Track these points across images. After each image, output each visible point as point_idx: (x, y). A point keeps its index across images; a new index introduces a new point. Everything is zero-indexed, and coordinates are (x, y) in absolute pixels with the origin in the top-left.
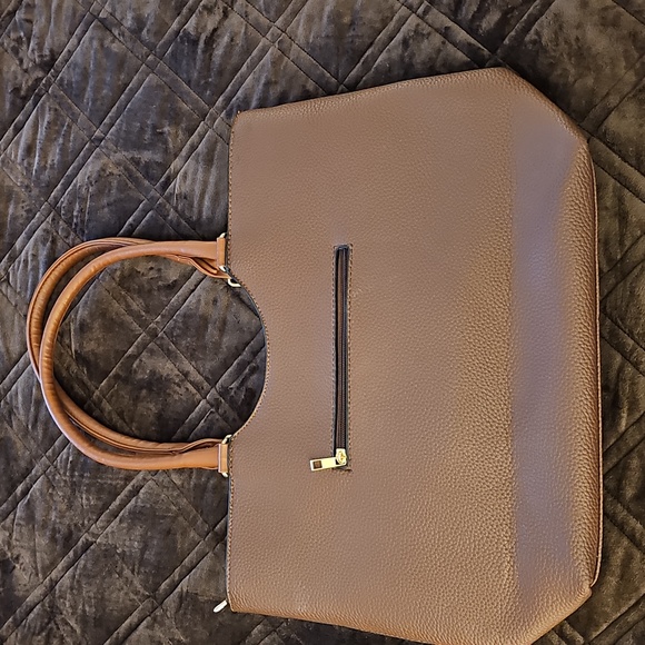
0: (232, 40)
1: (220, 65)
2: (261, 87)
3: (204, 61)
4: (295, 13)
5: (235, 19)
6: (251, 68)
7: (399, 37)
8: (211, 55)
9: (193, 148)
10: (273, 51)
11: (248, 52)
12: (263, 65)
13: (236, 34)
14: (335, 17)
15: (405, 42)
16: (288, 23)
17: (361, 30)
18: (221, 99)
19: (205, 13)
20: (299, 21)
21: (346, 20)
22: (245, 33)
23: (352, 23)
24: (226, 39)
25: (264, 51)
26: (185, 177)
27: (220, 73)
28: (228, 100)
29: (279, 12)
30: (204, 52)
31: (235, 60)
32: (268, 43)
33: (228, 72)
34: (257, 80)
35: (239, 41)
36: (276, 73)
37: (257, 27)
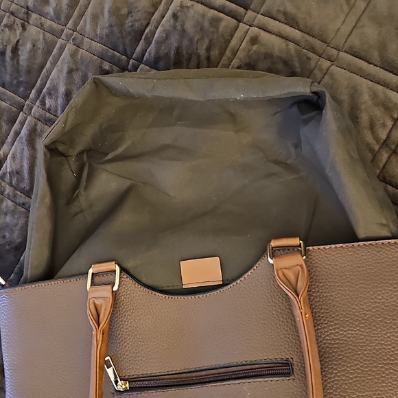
0: (34, 46)
1: (28, 66)
2: (65, 75)
3: (13, 66)
4: (81, 16)
5: (32, 30)
6: (54, 64)
7: (170, 13)
8: (18, 60)
9: (17, 134)
10: (70, 47)
11: (48, 52)
12: (64, 59)
13: (36, 41)
14: (115, 11)
15: (175, 16)
16: (76, 24)
17: (137, 16)
18: (33, 92)
19: (7, 29)
20: (85, 21)
21: (124, 11)
22: (44, 39)
23: (130, 13)
24: (29, 46)
25: (62, 49)
26: (14, 157)
27: (29, 72)
28: (40, 91)
29: (68, 18)
30: (12, 59)
31: (39, 59)
32: (63, 42)
33: (35, 71)
34: (60, 71)
35: (40, 45)
36: (75, 62)
37: (52, 32)
